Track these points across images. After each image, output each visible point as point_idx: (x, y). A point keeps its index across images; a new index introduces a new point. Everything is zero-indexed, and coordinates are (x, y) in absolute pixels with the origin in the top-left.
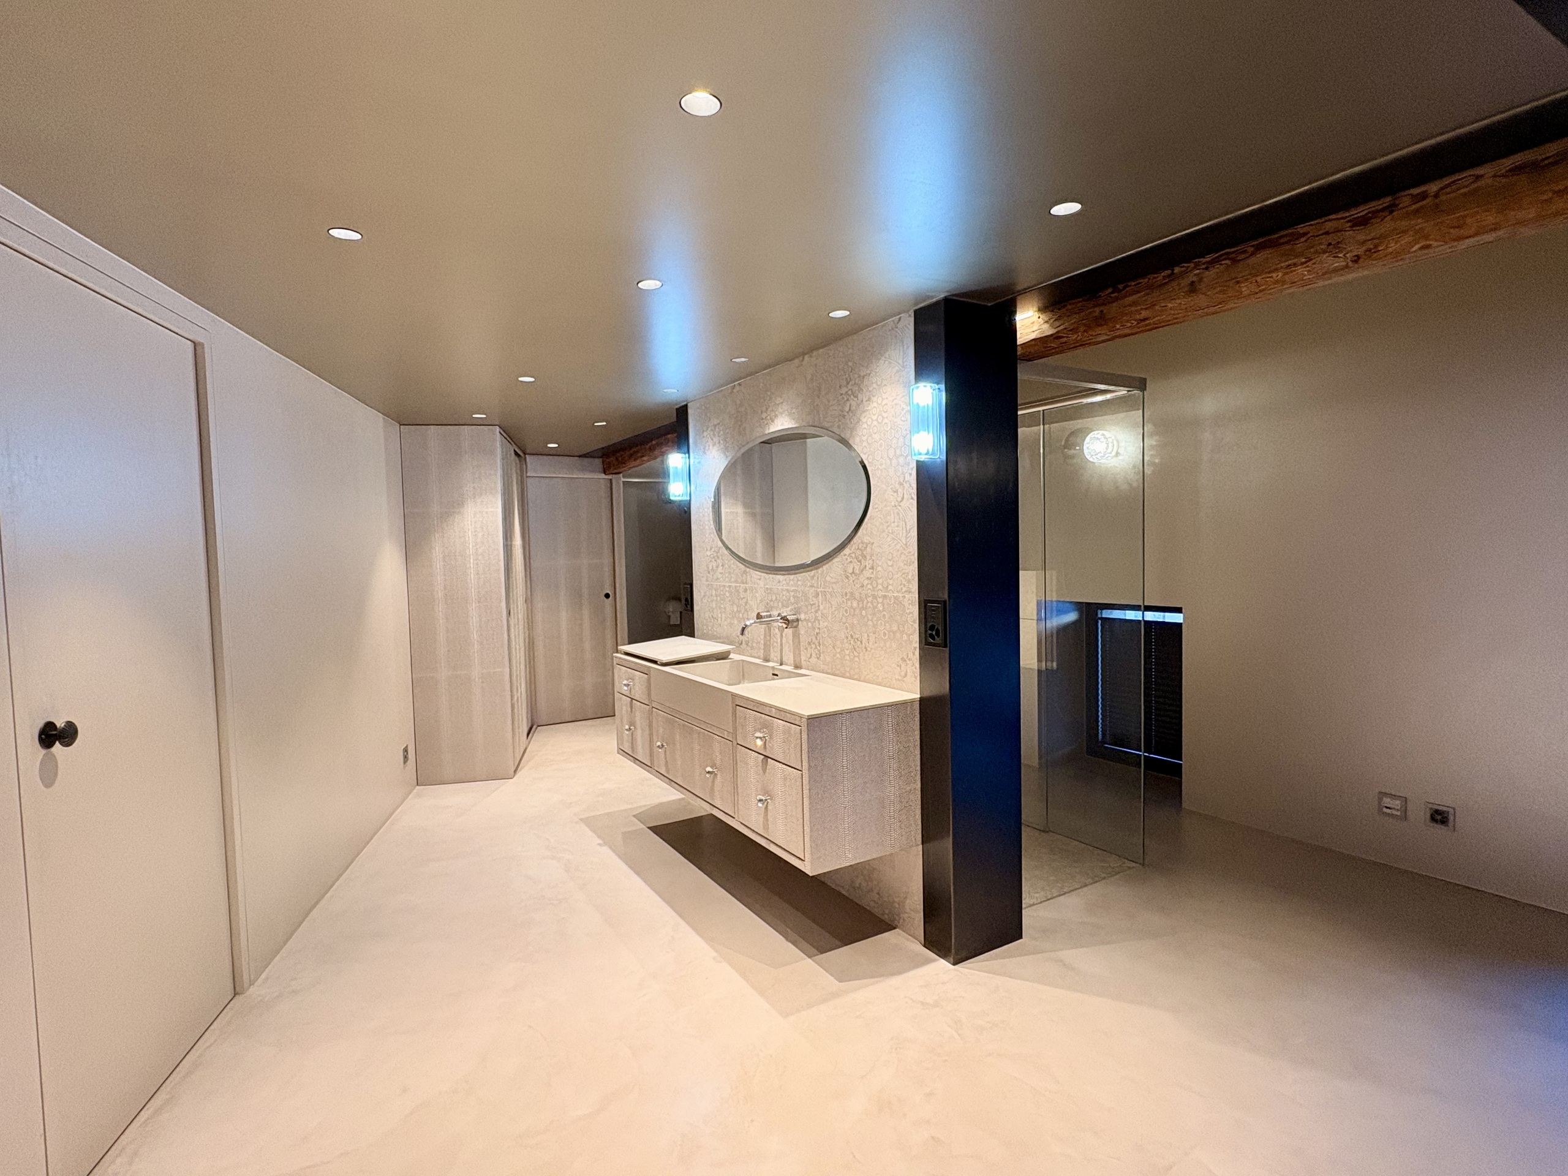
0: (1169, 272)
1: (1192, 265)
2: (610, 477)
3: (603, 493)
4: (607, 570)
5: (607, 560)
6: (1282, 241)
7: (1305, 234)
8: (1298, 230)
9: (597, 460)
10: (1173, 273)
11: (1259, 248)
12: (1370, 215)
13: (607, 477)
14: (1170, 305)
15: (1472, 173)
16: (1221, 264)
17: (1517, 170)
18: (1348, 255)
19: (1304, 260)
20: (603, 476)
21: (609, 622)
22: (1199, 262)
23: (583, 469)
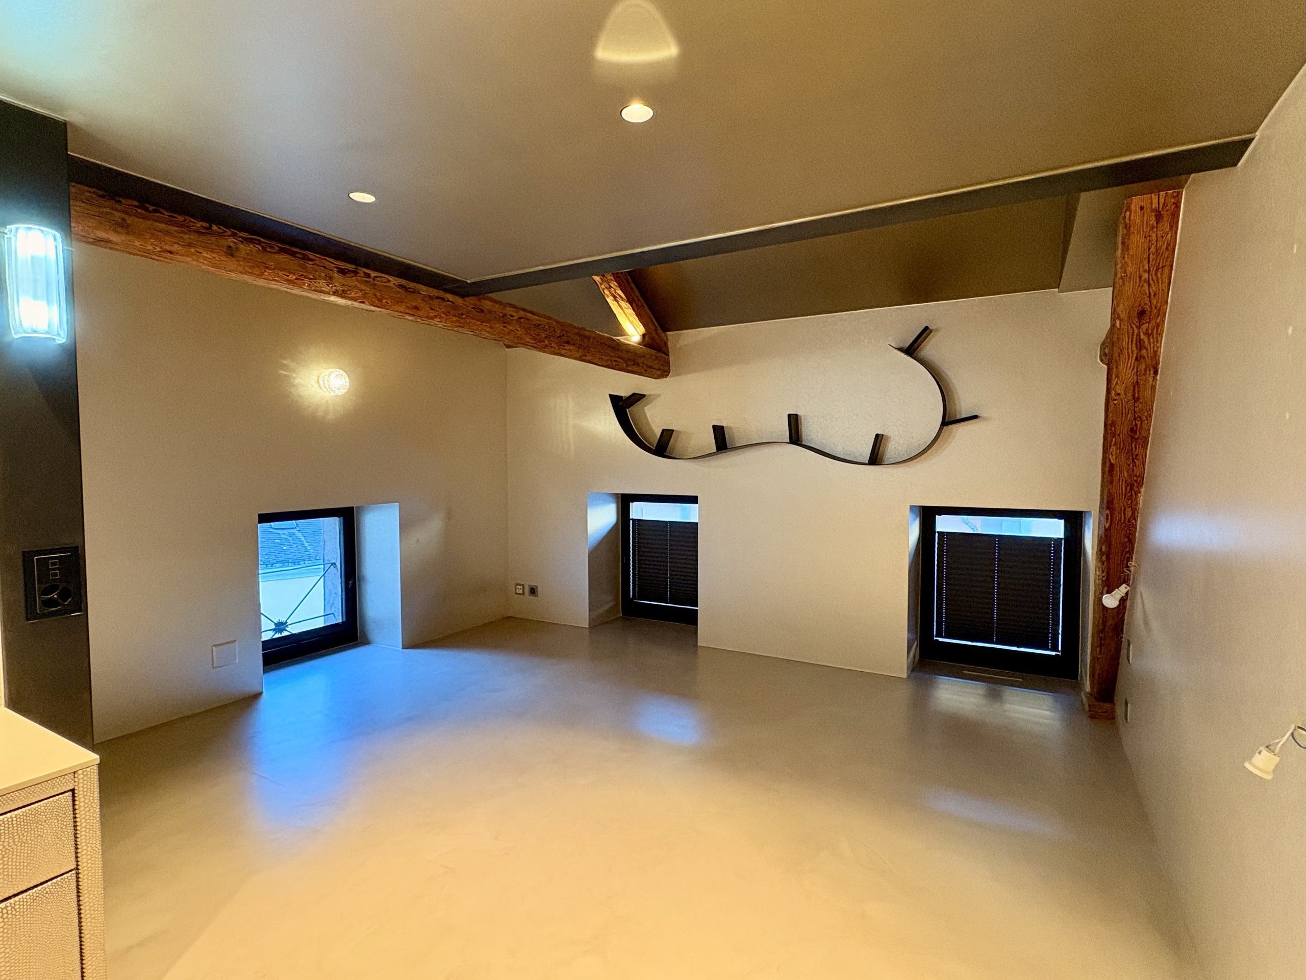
0: (208, 225)
1: (229, 233)
6: (297, 255)
7: (312, 260)
8: (310, 255)
10: (210, 228)
11: (282, 251)
12: (346, 271)
14: (205, 254)
15: (387, 277)
16: (254, 246)
17: (401, 286)
18: (333, 288)
19: (311, 277)
22: (236, 233)
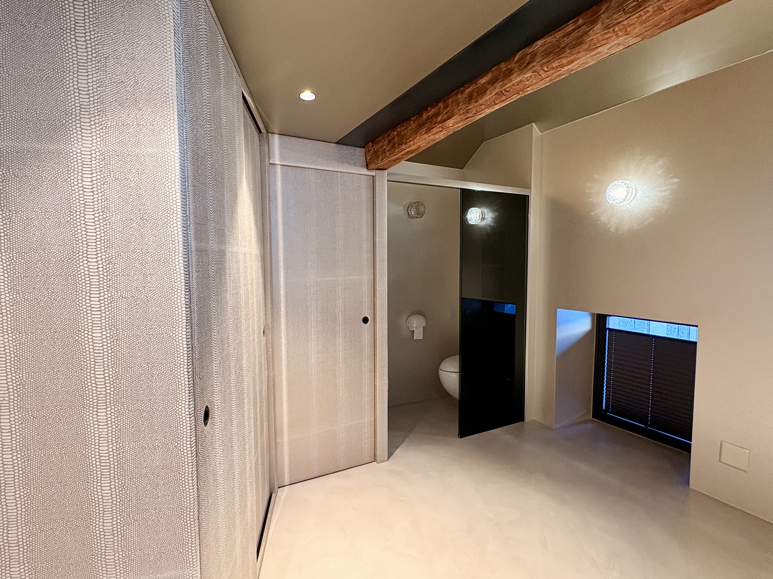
2: (373, 173)
3: (364, 194)
4: (366, 288)
5: (366, 277)
9: (358, 149)
13: (369, 173)
20: (365, 171)
21: (367, 351)
23: (342, 160)
